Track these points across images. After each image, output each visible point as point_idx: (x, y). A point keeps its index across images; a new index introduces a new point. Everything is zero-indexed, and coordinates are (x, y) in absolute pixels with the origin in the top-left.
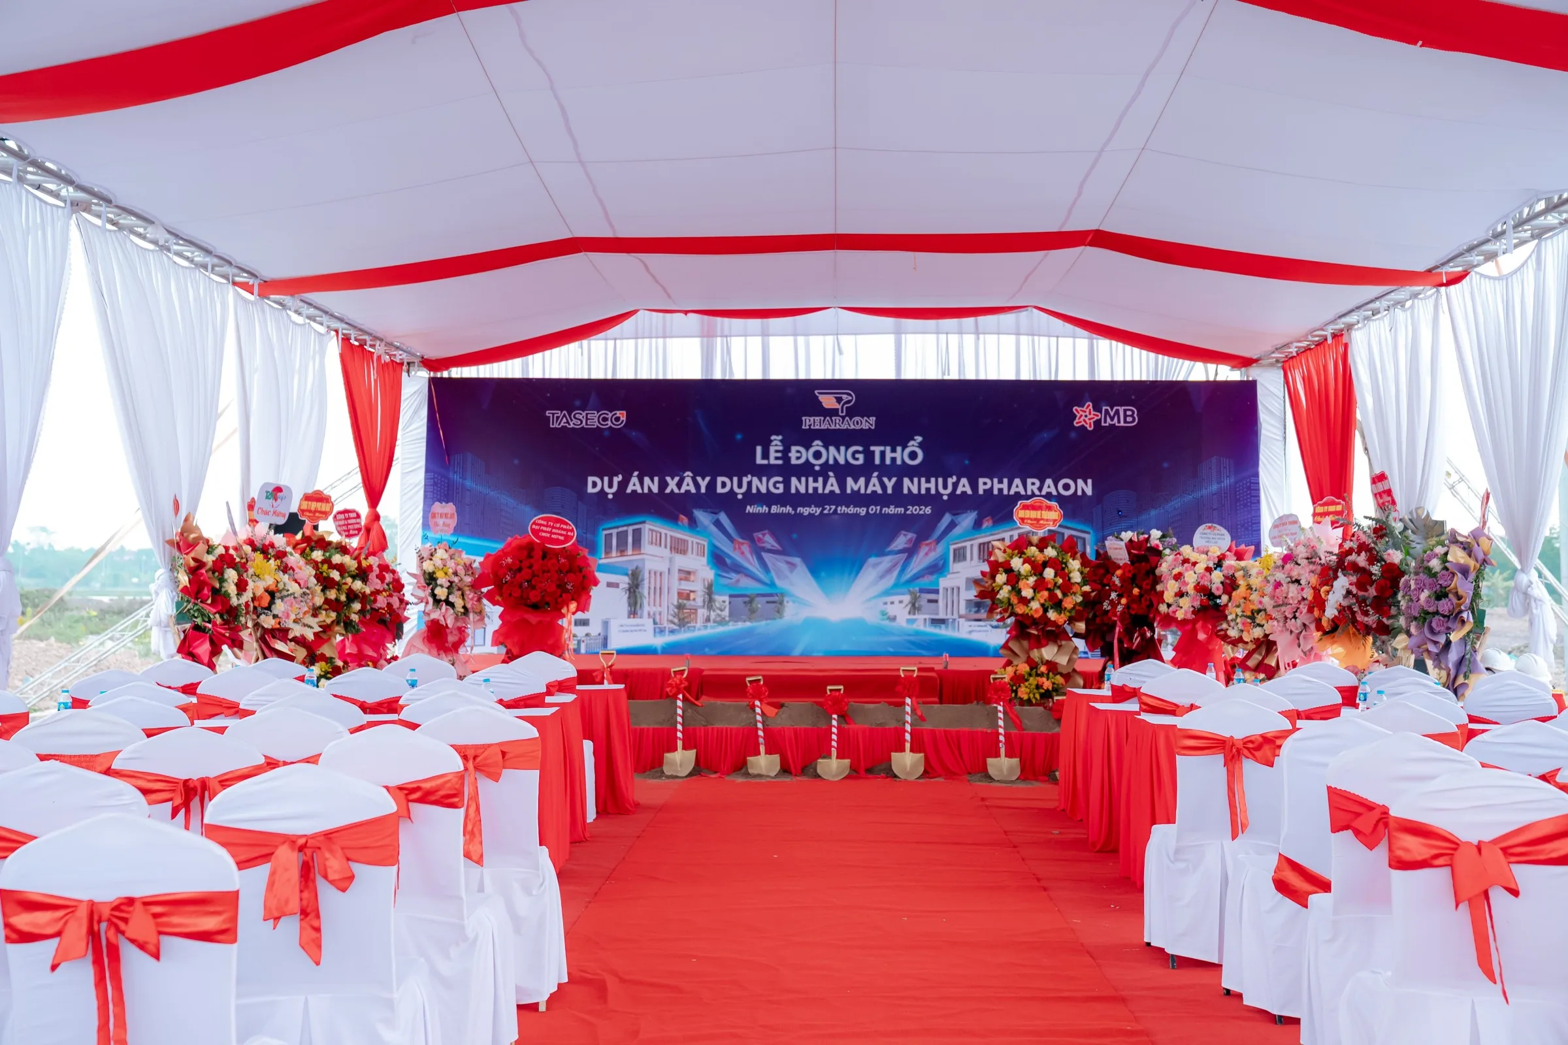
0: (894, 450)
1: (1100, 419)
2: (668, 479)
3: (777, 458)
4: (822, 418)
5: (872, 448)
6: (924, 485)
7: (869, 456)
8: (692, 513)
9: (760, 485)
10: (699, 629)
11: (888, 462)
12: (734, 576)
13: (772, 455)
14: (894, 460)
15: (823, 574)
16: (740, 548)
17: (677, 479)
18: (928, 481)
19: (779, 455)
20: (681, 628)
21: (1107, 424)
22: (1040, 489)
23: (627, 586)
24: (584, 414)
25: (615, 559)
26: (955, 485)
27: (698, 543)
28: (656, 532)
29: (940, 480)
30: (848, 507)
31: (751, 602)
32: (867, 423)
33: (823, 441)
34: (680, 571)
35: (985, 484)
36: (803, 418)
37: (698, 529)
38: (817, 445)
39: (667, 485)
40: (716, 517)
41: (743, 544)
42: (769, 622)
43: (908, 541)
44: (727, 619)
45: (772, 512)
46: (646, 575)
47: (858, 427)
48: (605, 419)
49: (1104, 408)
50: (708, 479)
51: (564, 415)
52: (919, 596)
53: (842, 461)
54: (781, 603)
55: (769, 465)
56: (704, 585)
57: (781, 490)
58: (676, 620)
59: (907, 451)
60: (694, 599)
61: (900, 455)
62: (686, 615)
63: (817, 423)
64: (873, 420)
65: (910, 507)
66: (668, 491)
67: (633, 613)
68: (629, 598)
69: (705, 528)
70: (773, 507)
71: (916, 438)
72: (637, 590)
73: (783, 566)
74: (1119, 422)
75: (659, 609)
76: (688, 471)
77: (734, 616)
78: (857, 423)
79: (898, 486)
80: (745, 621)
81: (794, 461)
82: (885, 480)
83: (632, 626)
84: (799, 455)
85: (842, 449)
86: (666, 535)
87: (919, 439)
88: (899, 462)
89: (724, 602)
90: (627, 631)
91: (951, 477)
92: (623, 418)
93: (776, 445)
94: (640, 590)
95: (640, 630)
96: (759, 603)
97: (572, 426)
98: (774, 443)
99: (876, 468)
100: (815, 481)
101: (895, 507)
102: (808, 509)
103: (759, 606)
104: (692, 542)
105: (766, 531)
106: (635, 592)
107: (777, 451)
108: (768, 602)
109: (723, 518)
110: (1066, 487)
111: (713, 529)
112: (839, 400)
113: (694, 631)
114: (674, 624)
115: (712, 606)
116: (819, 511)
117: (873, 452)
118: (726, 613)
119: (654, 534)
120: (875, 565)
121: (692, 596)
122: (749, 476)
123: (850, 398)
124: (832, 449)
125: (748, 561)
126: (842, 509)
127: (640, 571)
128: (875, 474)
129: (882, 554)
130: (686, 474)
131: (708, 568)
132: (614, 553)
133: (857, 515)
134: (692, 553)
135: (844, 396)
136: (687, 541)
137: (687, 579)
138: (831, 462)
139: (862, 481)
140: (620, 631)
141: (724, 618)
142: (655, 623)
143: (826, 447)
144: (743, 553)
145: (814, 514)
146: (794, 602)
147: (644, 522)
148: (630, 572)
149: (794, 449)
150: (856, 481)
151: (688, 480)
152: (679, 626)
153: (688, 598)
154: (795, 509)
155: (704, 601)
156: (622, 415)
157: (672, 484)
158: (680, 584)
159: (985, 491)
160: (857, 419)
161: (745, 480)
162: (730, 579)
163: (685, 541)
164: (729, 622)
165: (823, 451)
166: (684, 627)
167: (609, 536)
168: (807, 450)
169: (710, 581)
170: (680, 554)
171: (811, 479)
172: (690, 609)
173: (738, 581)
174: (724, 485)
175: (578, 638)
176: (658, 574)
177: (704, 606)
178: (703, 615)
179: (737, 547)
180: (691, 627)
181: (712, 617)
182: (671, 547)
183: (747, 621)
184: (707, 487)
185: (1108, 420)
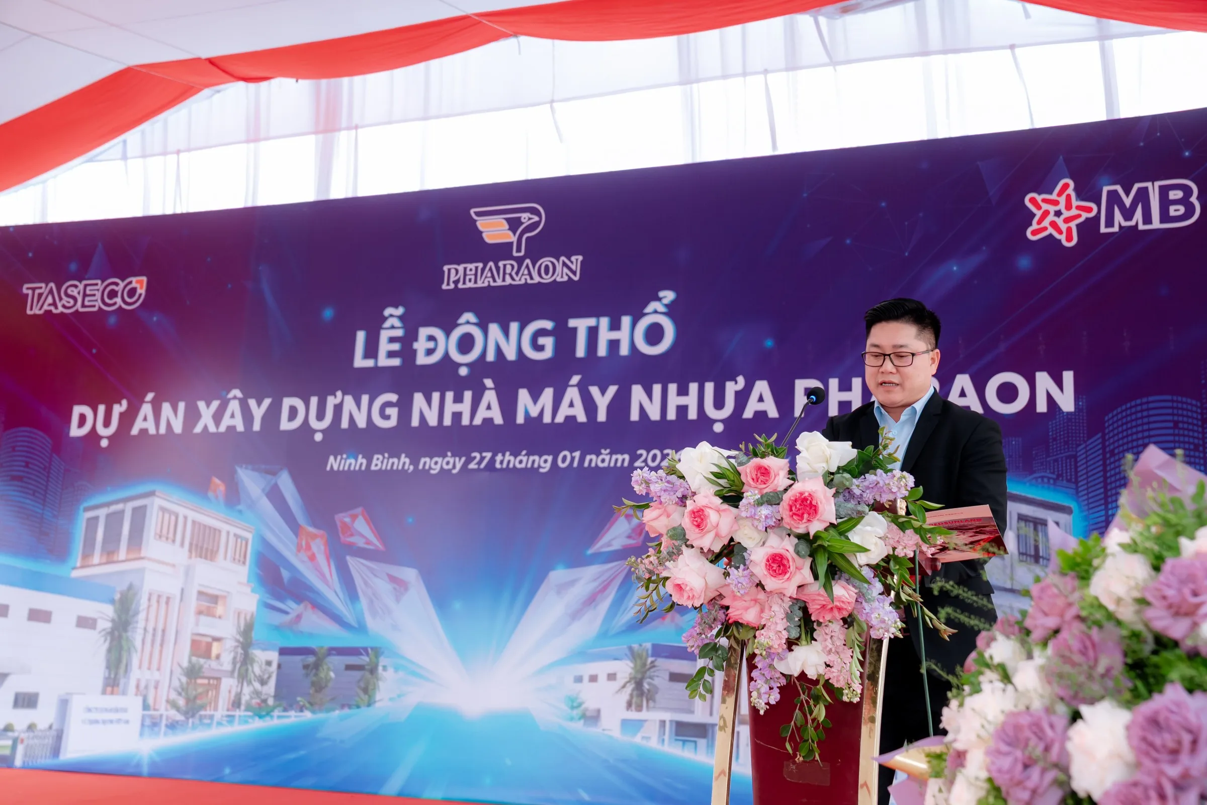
0: (615, 326)
1: (1097, 218)
2: (201, 405)
3: (391, 354)
4: (480, 265)
5: (572, 323)
6: (674, 400)
7: (565, 338)
8: (234, 472)
9: (357, 412)
10: (219, 724)
11: (602, 350)
12: (291, 606)
13: (384, 346)
14: (614, 345)
15: (457, 605)
16: (308, 547)
17: (215, 404)
18: (683, 391)
19: (396, 347)
20: (187, 719)
21: (1116, 229)
23: (108, 625)
24: (81, 287)
25: (98, 569)
26: (742, 398)
27: (235, 535)
28: (170, 512)
29: (709, 387)
30: (515, 454)
31: (317, 666)
32: (566, 269)
33: (477, 315)
34: (200, 593)
36: (446, 268)
37: (240, 507)
38: (467, 322)
39: (198, 416)
40: (273, 480)
41: (314, 537)
42: (346, 711)
43: (634, 530)
44: (271, 702)
45: (373, 468)
46: (144, 603)
47: (547, 279)
48: (113, 294)
49: (1106, 189)
50: (266, 403)
52: (653, 665)
53: (511, 354)
54: (373, 670)
55: (377, 370)
56: (239, 626)
57: (393, 422)
58: (181, 702)
59: (643, 324)
61: (628, 335)
62: (200, 690)
63: (471, 274)
64: (577, 260)
65: (643, 452)
66: (198, 429)
67: (112, 684)
68: (109, 650)
69: (252, 506)
70: (376, 457)
71: (661, 294)
72: (124, 635)
73: (383, 587)
74: (1147, 219)
75: (157, 675)
76: (236, 388)
77: (284, 695)
79: (621, 404)
80: (302, 709)
81: (421, 359)
82: (594, 391)
83: (107, 710)
84: (431, 345)
85: (514, 327)
86: (185, 518)
87: (668, 296)
88: (624, 350)
89: (269, 663)
90: (97, 722)
91: (733, 378)
92: (141, 291)
93: (393, 327)
94: (129, 634)
95: (119, 721)
96: (332, 669)
97: (61, 309)
98: (387, 324)
99: (579, 366)
100: (458, 399)
101: (611, 454)
102: (439, 460)
103: (332, 675)
104: (228, 533)
105: (359, 510)
106: (120, 637)
107: (392, 340)
108: (349, 667)
109: (285, 482)
110: (1008, 393)
111: (266, 505)
112: (514, 225)
113: (210, 726)
114: (178, 709)
115: (247, 670)
116: (459, 466)
117: (575, 330)
118: (270, 688)
119: (166, 517)
120: (562, 588)
121: (216, 648)
122: (339, 394)
123: (536, 219)
124: (494, 329)
125: (322, 576)
126: (505, 460)
127: (135, 595)
128: (575, 379)
129: (578, 561)
130: (231, 395)
131: (248, 590)
132: (96, 558)
133: (533, 471)
134: (225, 558)
135: (525, 216)
136: (220, 531)
137: (209, 613)
138: (491, 357)
139: (548, 394)
140: (84, 722)
141: (265, 701)
142: (146, 707)
143: (483, 326)
144: (312, 558)
145: (450, 470)
146: (396, 670)
147: (152, 494)
148: (117, 597)
149: (424, 332)
150: (535, 397)
151: (234, 406)
152: (186, 714)
153: (207, 654)
154: (415, 462)
155: (234, 662)
156: (140, 283)
157: (206, 416)
158: (197, 624)
160: (546, 261)
161: (331, 401)
162: (286, 613)
163: (216, 531)
164: (273, 709)
165: (477, 333)
166: (193, 716)
167: (92, 523)
168: (448, 333)
169: (248, 618)
170: (206, 558)
171: (450, 395)
172: (209, 678)
173: (299, 617)
174: (293, 412)
175: (16, 734)
176: (163, 600)
177: (233, 672)
178: (230, 692)
179: (304, 543)
180: (205, 716)
181: (245, 698)
182: (191, 544)
183: (307, 709)
184: (264, 419)
185: (1118, 217)
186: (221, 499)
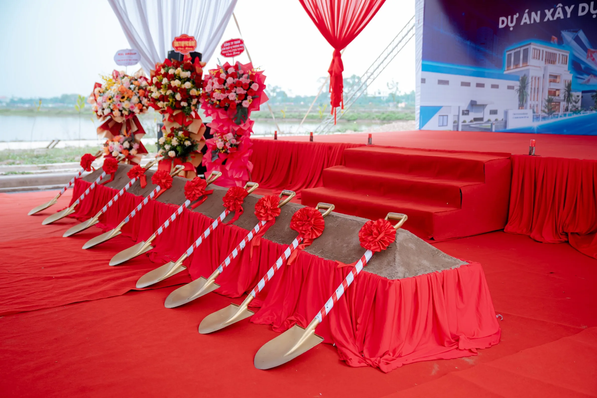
2: (546, 11)
8: (561, 33)
10: (561, 116)
12: (586, 77)
16: (591, 56)
17: (552, 10)
20: (549, 116)
23: (518, 88)
25: (513, 70)
27: (563, 55)
28: (537, 50)
31: (596, 96)
34: (550, 76)
37: (563, 45)
39: (545, 15)
40: (576, 34)
41: (594, 52)
44: (580, 109)
46: (530, 80)
50: (572, 7)
56: (566, 85)
58: (546, 110)
60: (559, 95)
62: (553, 106)
66: (546, 20)
67: (522, 105)
68: (519, 96)
69: (568, 44)
72: (524, 91)
75: (537, 103)
76: (560, 3)
77: (585, 106)
80: (592, 110)
83: (520, 114)
86: (543, 51)
89: (578, 96)
90: (517, 118)
94: (526, 90)
95: (525, 117)
104: (559, 54)
106: (523, 92)
109: (581, 35)
111: (574, 43)
113: (557, 117)
114: (545, 112)
115: (570, 99)
118: (579, 104)
119: (536, 51)
121: (557, 93)
125: (596, 65)
127: (526, 78)
130: (558, 6)
131: (568, 73)
132: (512, 67)
134: (559, 63)
136: (556, 54)
137: (554, 81)
140: (513, 118)
141: (577, 108)
142: (534, 112)
144: (593, 59)
147: (530, 44)
148: (521, 79)
151: (559, 10)
152: (548, 114)
153: (554, 94)
155: (565, 96)
157: (549, 14)
158: (550, 85)
162: (584, 79)
163: (555, 55)
164: (581, 111)
166: (551, 114)
167: (510, 55)
169: (569, 82)
170: (551, 63)
172: (556, 102)
173: (589, 80)
174: (583, 9)
175: (492, 122)
176: (537, 79)
177: (564, 100)
178: (564, 106)
179: (590, 55)
180: (556, 114)
181: (570, 108)
182: (546, 60)
183: (594, 110)
184: (572, 13)
186: (556, 43)
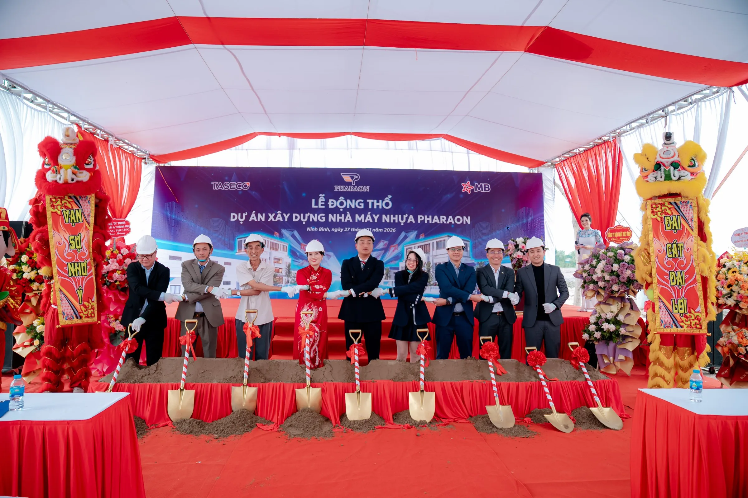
0: (378, 202)
1: (474, 189)
2: (270, 214)
3: (322, 205)
4: (344, 186)
5: (368, 201)
6: (392, 218)
7: (366, 204)
8: (281, 231)
9: (314, 218)
11: (375, 207)
12: (300, 261)
13: (320, 203)
14: (378, 206)
17: (274, 214)
18: (394, 216)
19: (323, 203)
21: (477, 191)
22: (446, 221)
24: (230, 183)
26: (407, 218)
27: (283, 245)
29: (400, 216)
32: (366, 189)
33: (344, 197)
34: (275, 258)
35: (421, 218)
36: (335, 186)
37: (284, 239)
38: (342, 199)
39: (269, 217)
40: (292, 233)
43: (384, 245)
45: (319, 230)
47: (361, 191)
48: (240, 186)
49: (475, 184)
50: (289, 215)
51: (220, 184)
53: (353, 207)
55: (318, 208)
56: (286, 265)
57: (324, 220)
59: (385, 202)
60: (281, 272)
61: (381, 204)
62: (277, 280)
63: (342, 188)
64: (368, 187)
65: (386, 229)
66: (269, 220)
69: (287, 238)
70: (320, 228)
71: (388, 196)
74: (482, 190)
78: (361, 189)
79: (380, 219)
81: (330, 207)
82: (374, 216)
84: (333, 203)
85: (354, 201)
87: (390, 196)
88: (380, 207)
91: (405, 214)
92: (249, 186)
93: (322, 199)
97: (224, 189)
98: (320, 198)
99: (370, 210)
100: (341, 216)
101: (378, 229)
102: (337, 229)
104: (281, 245)
107: (322, 202)
109: (296, 233)
110: (459, 220)
111: (291, 238)
112: (352, 178)
115: (290, 275)
116: (342, 230)
121: (280, 270)
122: (309, 213)
123: (358, 177)
124: (349, 201)
128: (369, 213)
130: (278, 212)
131: (288, 257)
134: (281, 250)
135: (355, 176)
136: (278, 244)
137: (278, 263)
138: (348, 207)
139: (363, 216)
143: (346, 200)
145: (339, 232)
149: (330, 200)
150: (360, 216)
151: (279, 215)
154: (330, 229)
155: (286, 273)
156: (248, 184)
157: (271, 217)
159: (421, 221)
160: (361, 187)
161: (307, 215)
162: (298, 262)
165: (344, 202)
167: (240, 242)
168: (337, 201)
169: (289, 263)
170: (275, 250)
171: (338, 215)
172: (279, 277)
173: (303, 263)
174: (296, 217)
177: (286, 275)
182: (270, 247)
184: (288, 218)
185: (477, 189)
